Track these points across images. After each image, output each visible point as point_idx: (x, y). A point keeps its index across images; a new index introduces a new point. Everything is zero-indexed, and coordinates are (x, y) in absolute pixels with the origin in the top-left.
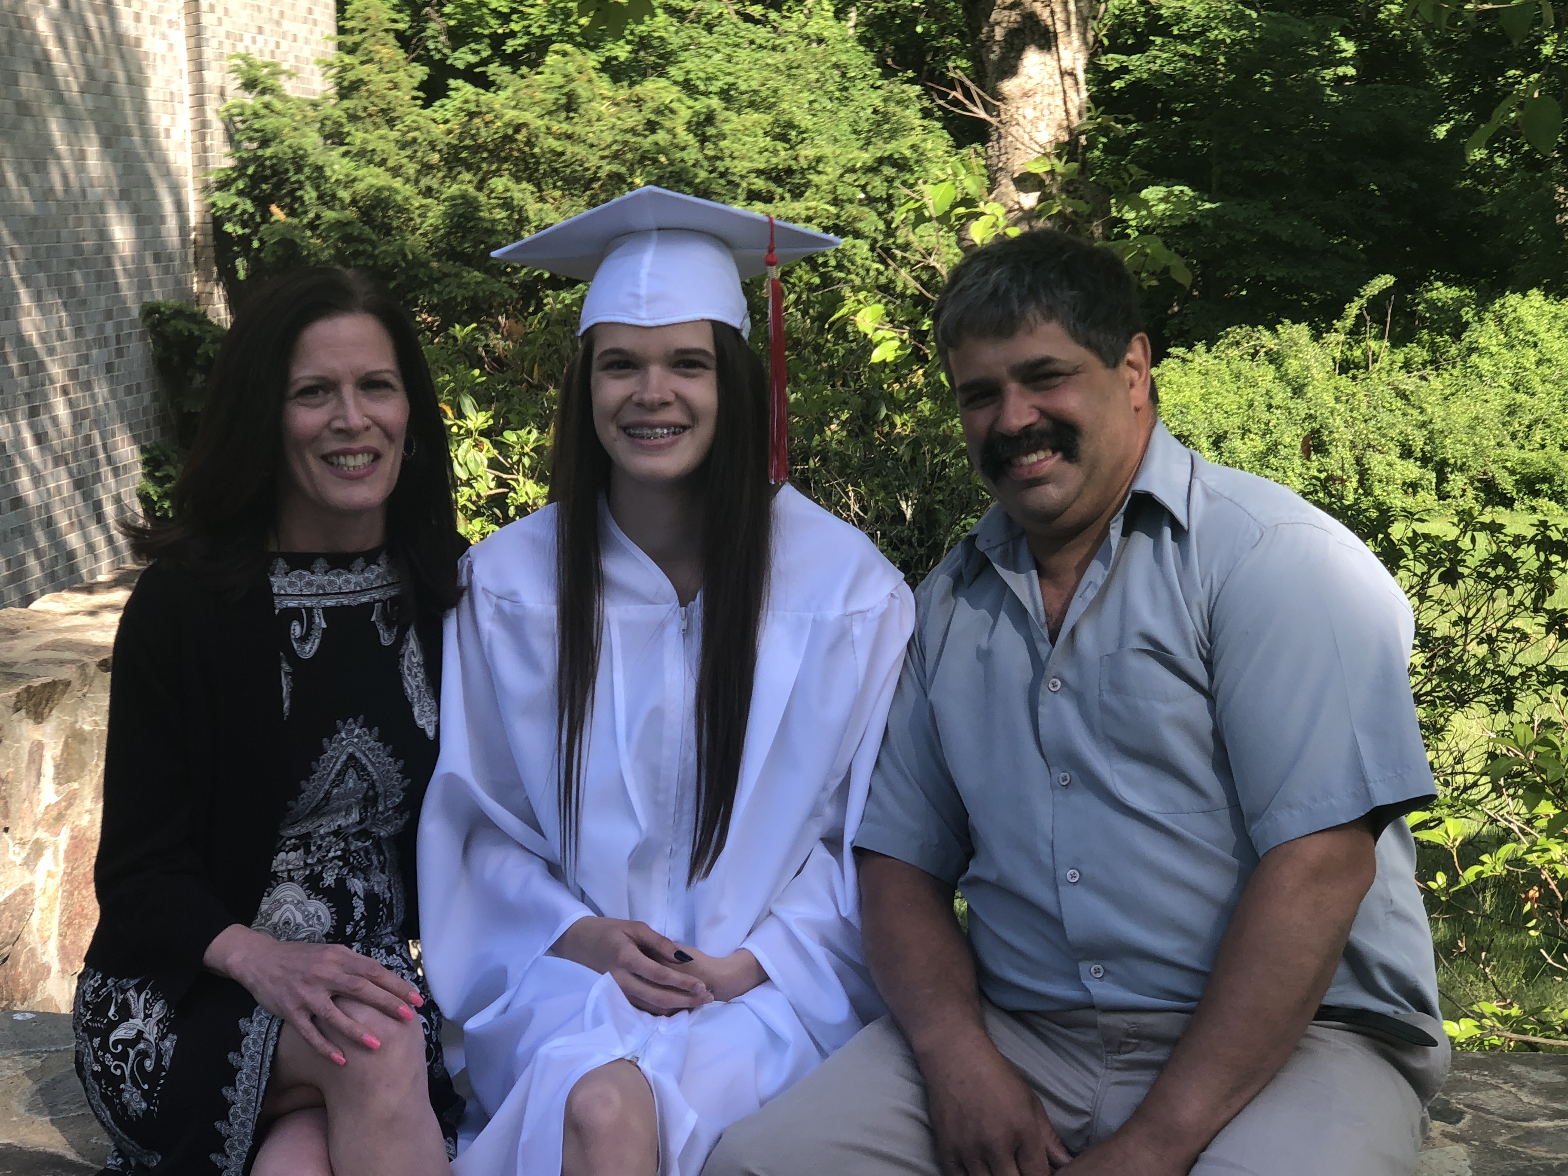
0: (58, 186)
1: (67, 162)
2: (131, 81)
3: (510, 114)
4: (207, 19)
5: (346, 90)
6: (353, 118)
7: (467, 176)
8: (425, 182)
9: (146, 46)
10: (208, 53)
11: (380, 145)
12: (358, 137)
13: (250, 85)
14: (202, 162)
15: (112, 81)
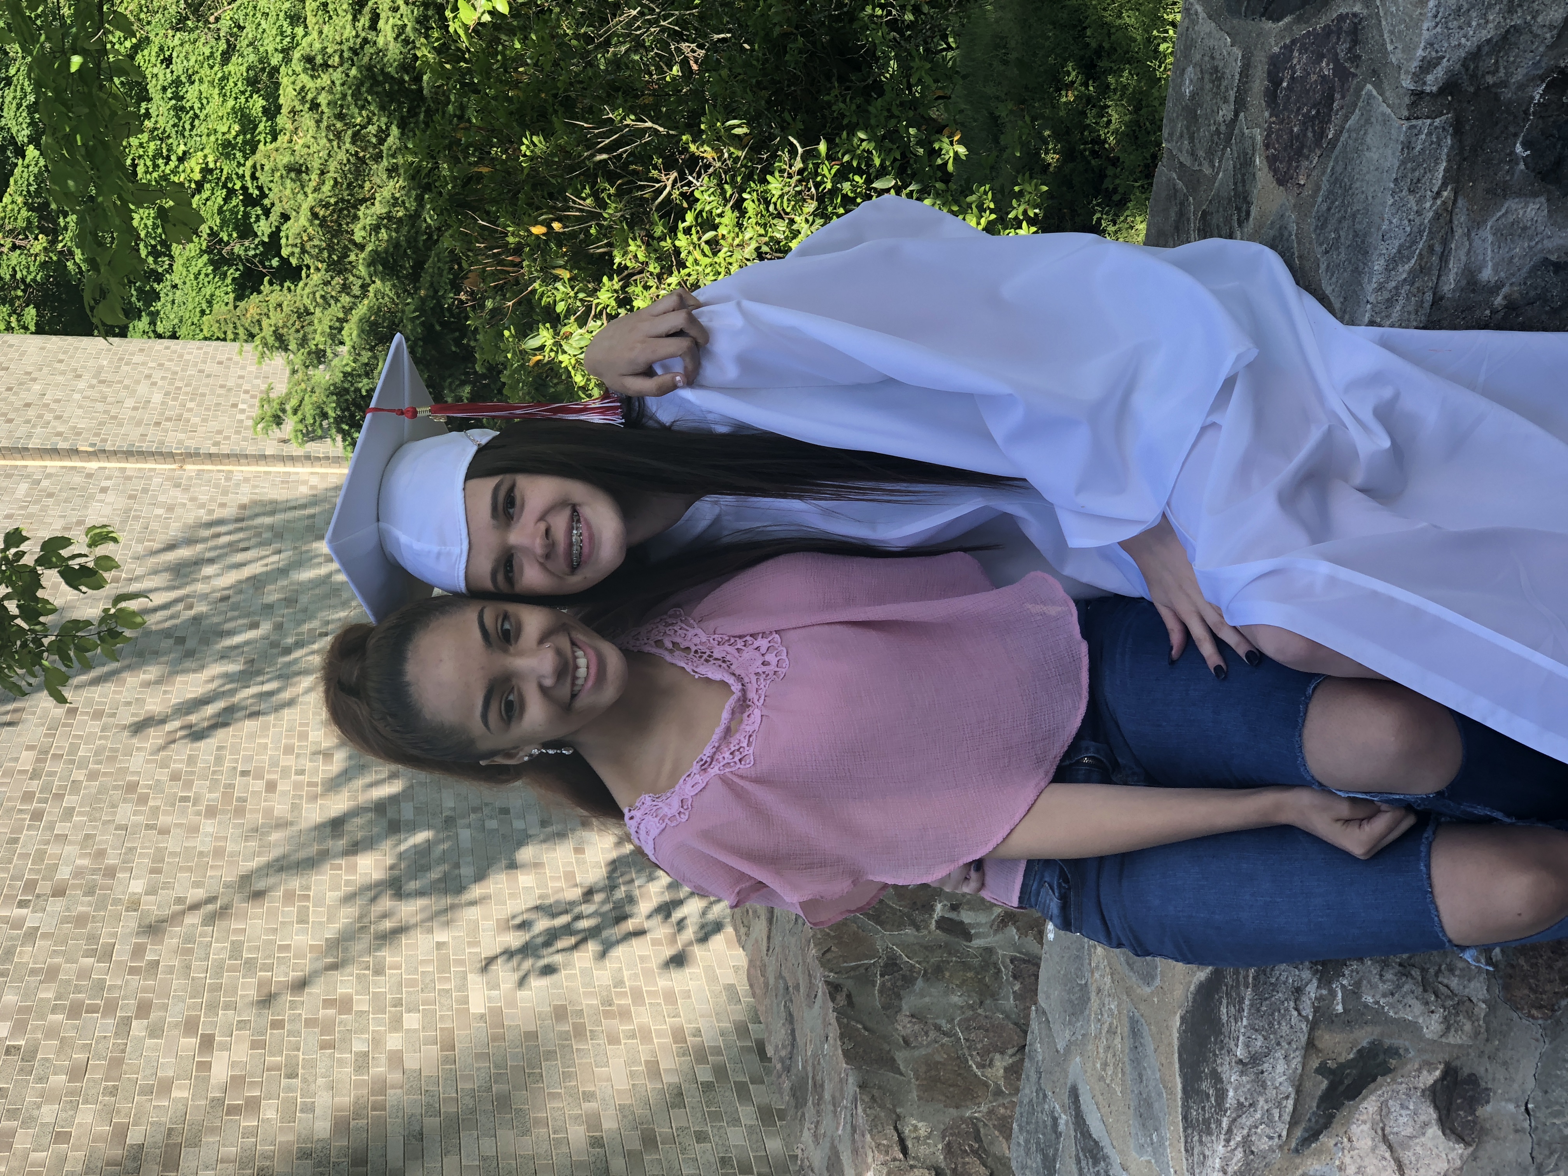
2: (272, 513)
4: (225, 448)
6: (304, 341)
8: (356, 291)
9: (245, 500)
10: (251, 450)
13: (278, 421)
14: (336, 460)
15: (271, 527)
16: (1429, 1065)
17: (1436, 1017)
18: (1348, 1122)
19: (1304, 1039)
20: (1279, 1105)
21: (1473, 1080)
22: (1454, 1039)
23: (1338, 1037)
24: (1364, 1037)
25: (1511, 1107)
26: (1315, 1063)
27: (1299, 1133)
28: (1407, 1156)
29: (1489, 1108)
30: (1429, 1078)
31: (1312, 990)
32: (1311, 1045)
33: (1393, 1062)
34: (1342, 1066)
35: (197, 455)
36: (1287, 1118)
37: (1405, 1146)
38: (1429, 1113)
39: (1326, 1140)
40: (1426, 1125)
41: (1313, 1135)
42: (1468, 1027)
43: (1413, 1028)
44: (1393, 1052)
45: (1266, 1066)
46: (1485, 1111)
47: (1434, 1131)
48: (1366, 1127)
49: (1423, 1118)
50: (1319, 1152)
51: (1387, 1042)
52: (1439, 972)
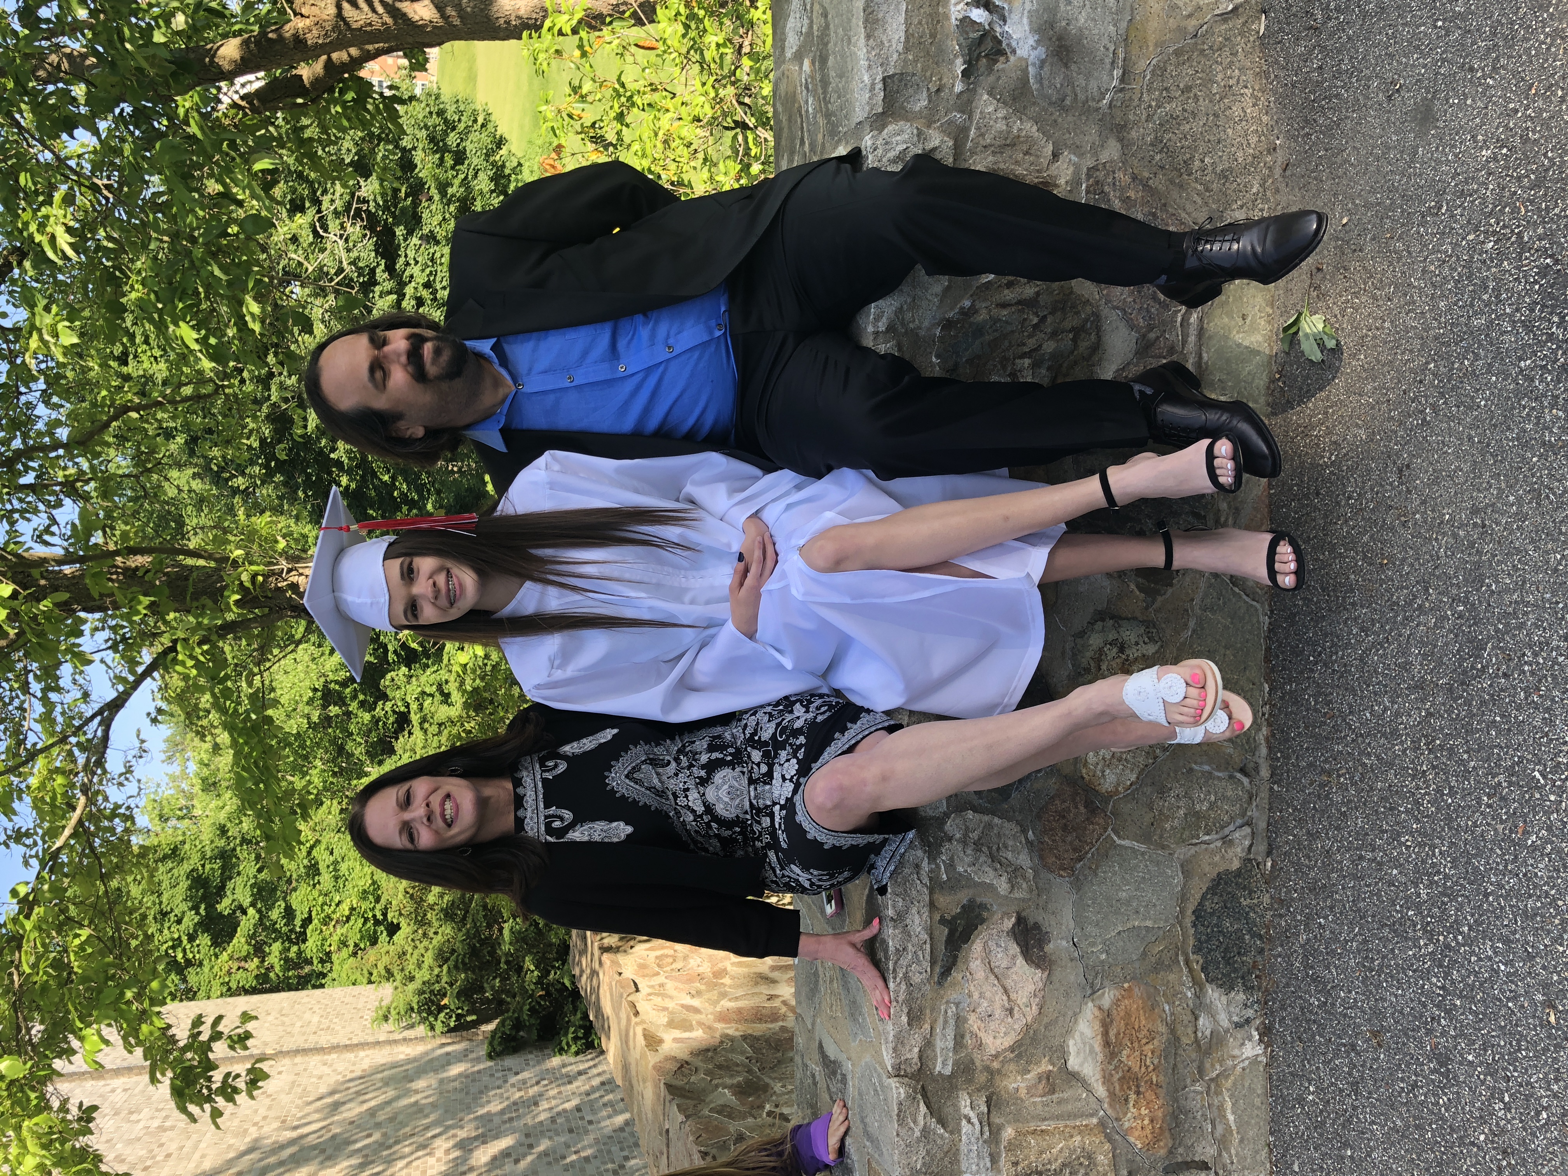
0: (431, 1100)
1: (418, 1097)
3: (400, 896)
4: (355, 1041)
5: (389, 974)
6: (402, 970)
7: (429, 916)
8: (431, 935)
9: (366, 1067)
10: (371, 1039)
11: (415, 956)
12: (411, 967)
13: (386, 1018)
14: (422, 1039)
16: (1007, 914)
17: (1003, 879)
18: (967, 962)
19: (927, 899)
20: (922, 949)
21: (1037, 926)
22: (1017, 894)
23: (949, 899)
24: (963, 897)
25: (1064, 943)
26: (937, 917)
27: (938, 969)
28: (1009, 983)
29: (1051, 945)
30: (1009, 923)
31: (925, 866)
32: (932, 905)
33: (985, 914)
34: (954, 918)
35: (338, 1046)
36: (928, 957)
37: (1007, 977)
38: (1015, 949)
39: (956, 975)
40: (1014, 957)
41: (946, 972)
42: (1024, 885)
43: (991, 887)
44: (983, 907)
45: (908, 921)
46: (1049, 948)
47: (1020, 961)
48: (978, 962)
49: (1011, 952)
50: (954, 984)
51: (978, 900)
52: (998, 849)
